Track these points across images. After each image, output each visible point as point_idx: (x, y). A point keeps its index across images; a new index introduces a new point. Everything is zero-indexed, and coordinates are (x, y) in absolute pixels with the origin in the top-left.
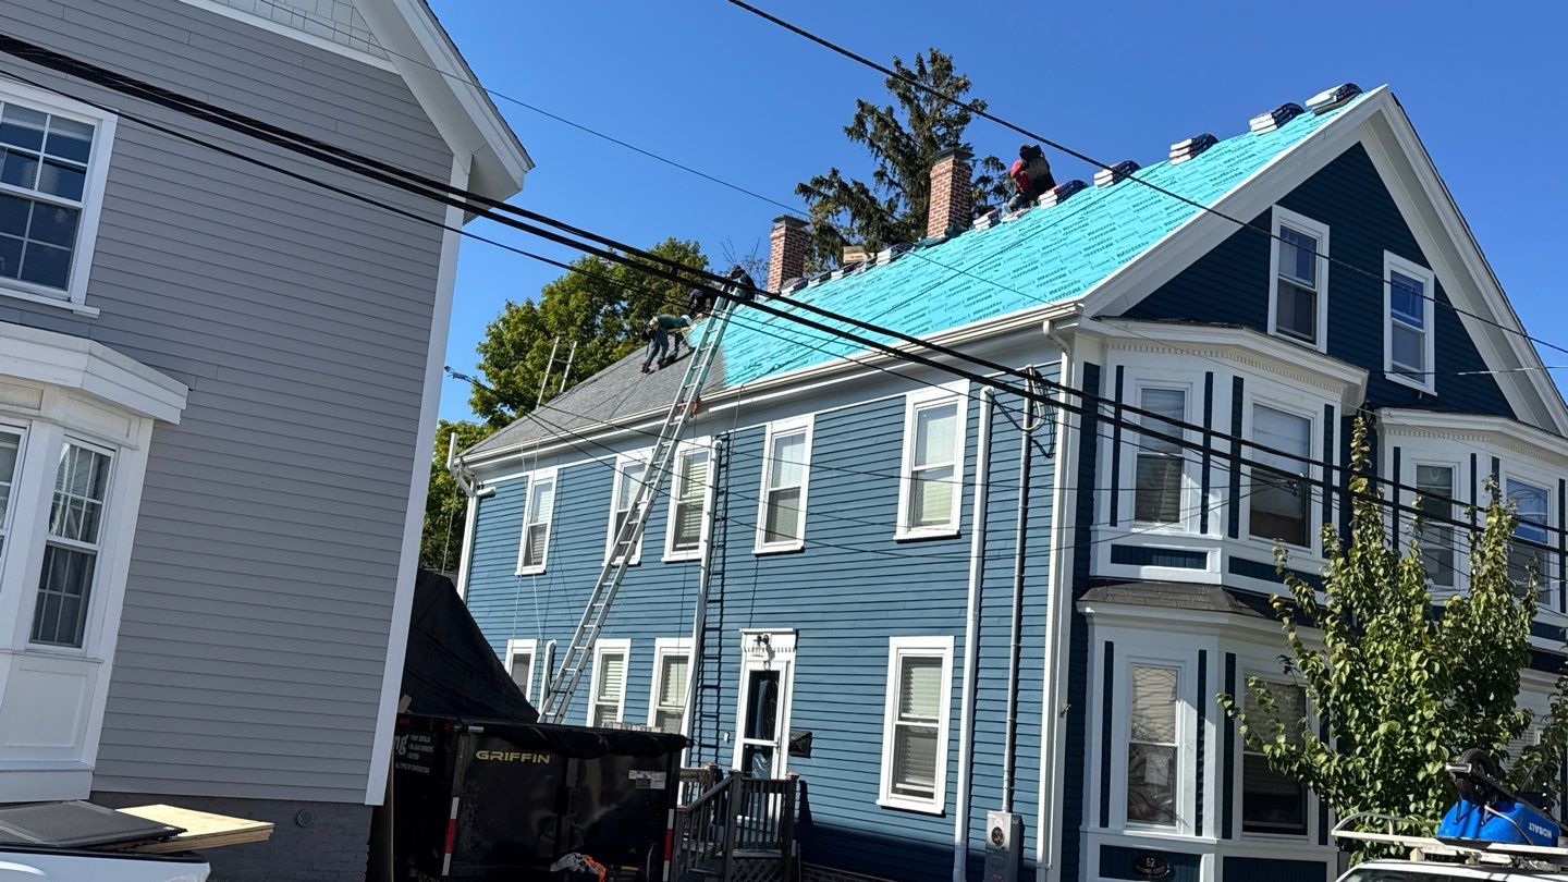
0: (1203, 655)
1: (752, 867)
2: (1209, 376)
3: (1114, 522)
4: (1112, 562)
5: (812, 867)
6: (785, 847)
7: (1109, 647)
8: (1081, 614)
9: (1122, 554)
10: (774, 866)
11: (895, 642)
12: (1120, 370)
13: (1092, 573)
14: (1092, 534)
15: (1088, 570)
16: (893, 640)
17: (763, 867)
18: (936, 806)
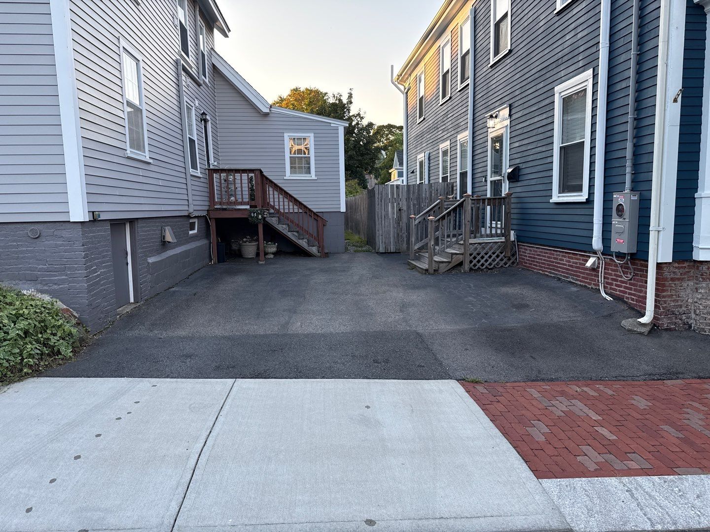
1: (483, 248)
5: (523, 246)
6: (506, 235)
10: (500, 247)
11: (558, 90)
17: (491, 248)
18: (583, 197)
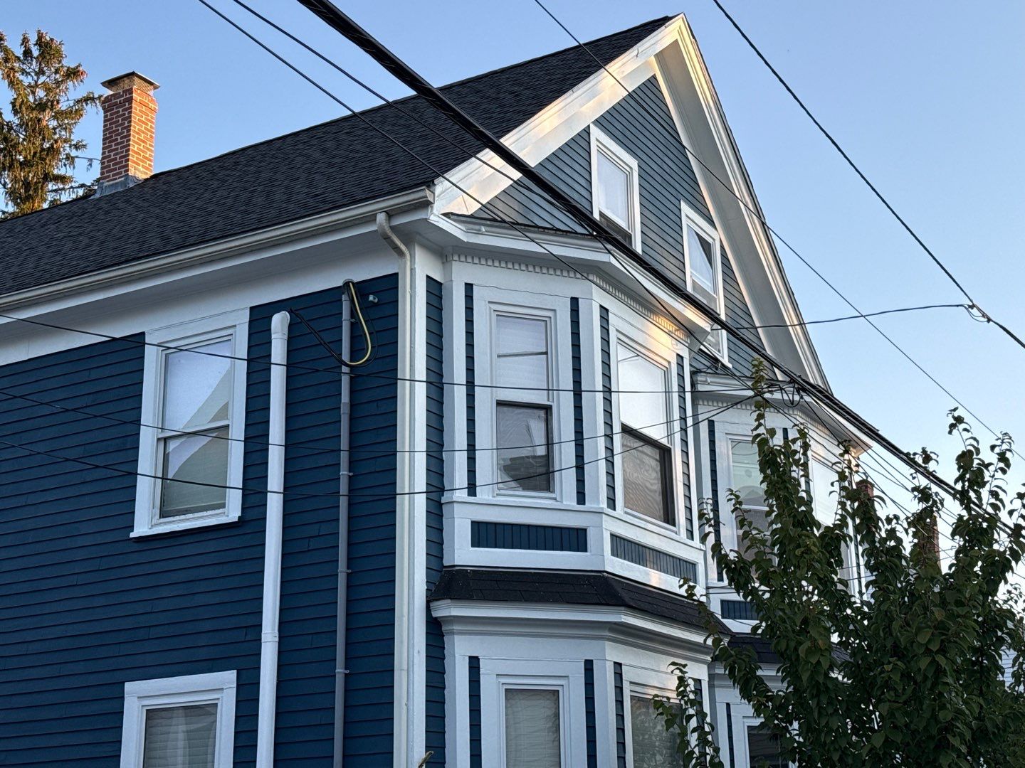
0: (589, 665)
2: (575, 301)
3: (472, 489)
4: (473, 546)
7: (474, 663)
8: (436, 618)
9: (485, 534)
11: (132, 689)
12: (469, 287)
13: (446, 562)
14: (445, 508)
15: (442, 558)
16: (129, 686)
